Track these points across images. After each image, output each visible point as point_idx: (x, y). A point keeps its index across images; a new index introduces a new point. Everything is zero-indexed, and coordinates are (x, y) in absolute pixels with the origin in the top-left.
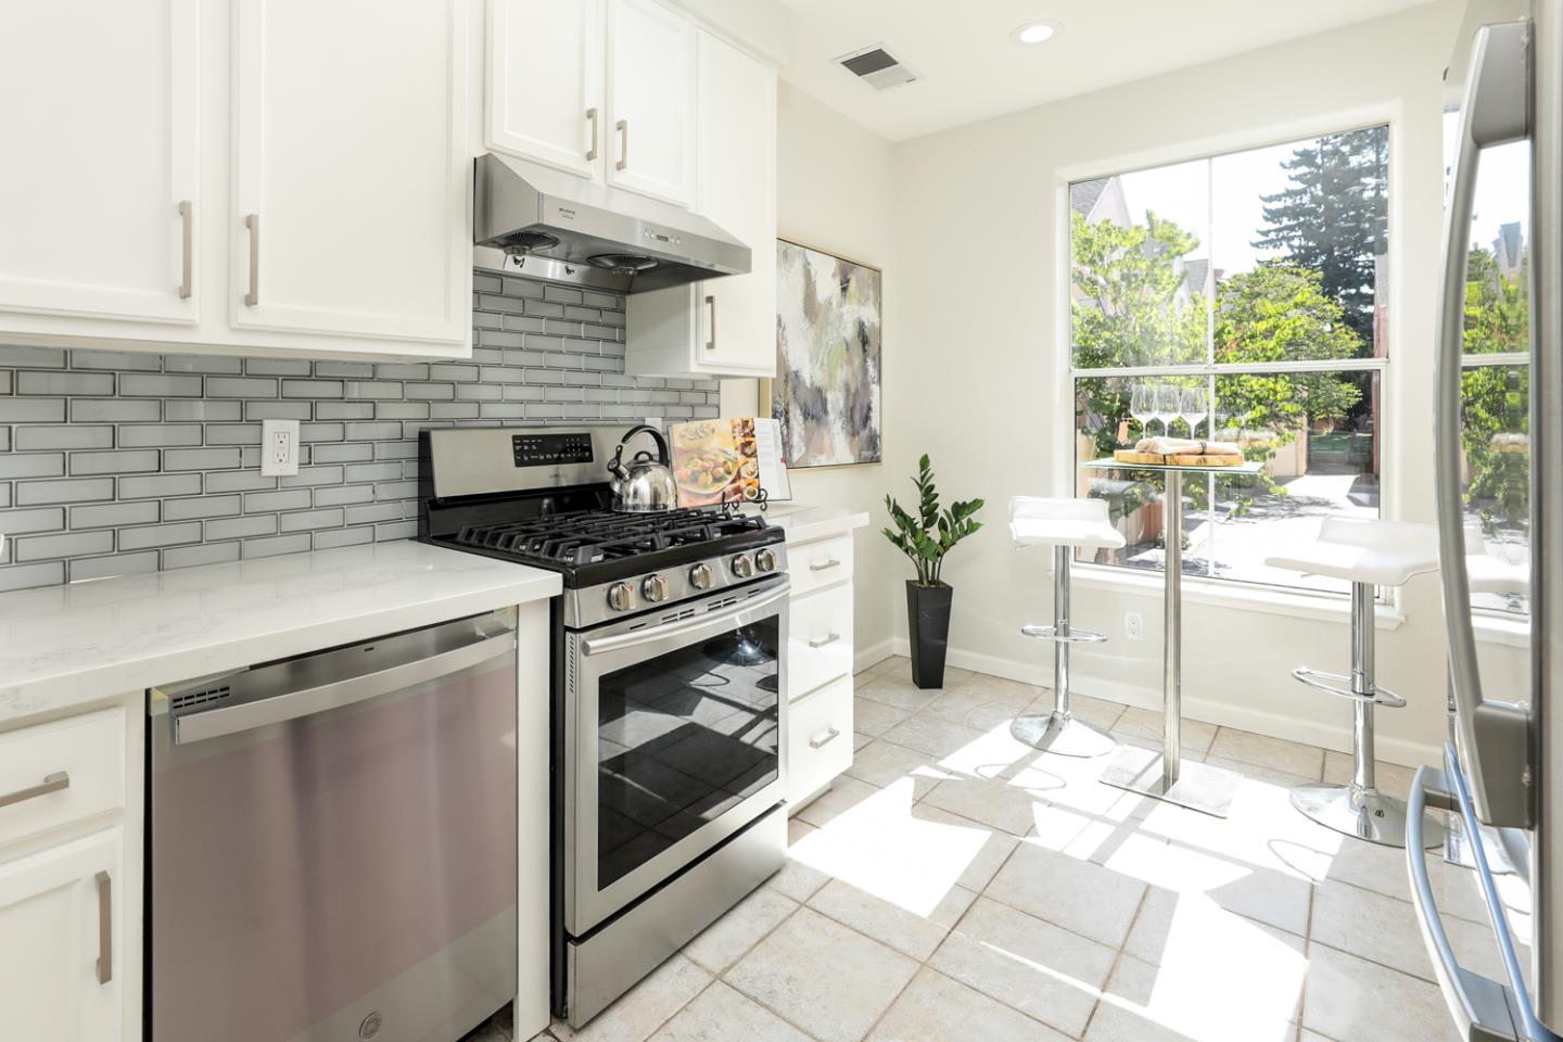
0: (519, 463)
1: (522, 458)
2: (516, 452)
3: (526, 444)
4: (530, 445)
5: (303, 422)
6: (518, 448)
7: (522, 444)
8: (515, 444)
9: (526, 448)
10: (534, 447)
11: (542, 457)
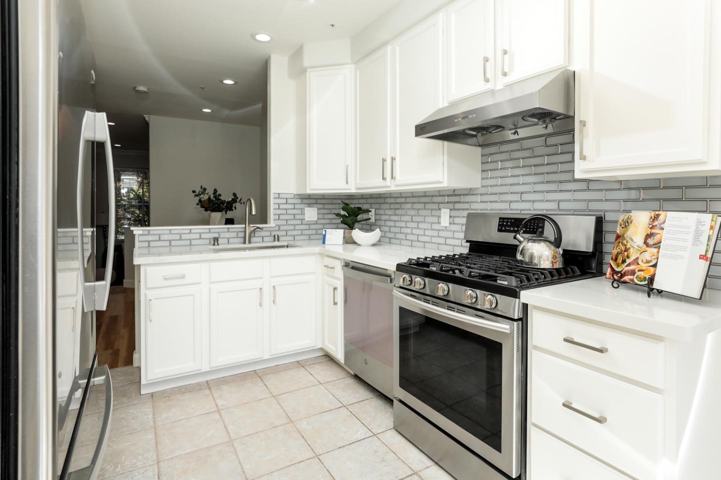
0: (500, 230)
1: (502, 228)
2: (499, 225)
3: (505, 222)
4: (507, 222)
5: (451, 210)
6: (501, 223)
7: (503, 222)
8: (500, 221)
9: (505, 223)
10: (509, 224)
11: (512, 229)
